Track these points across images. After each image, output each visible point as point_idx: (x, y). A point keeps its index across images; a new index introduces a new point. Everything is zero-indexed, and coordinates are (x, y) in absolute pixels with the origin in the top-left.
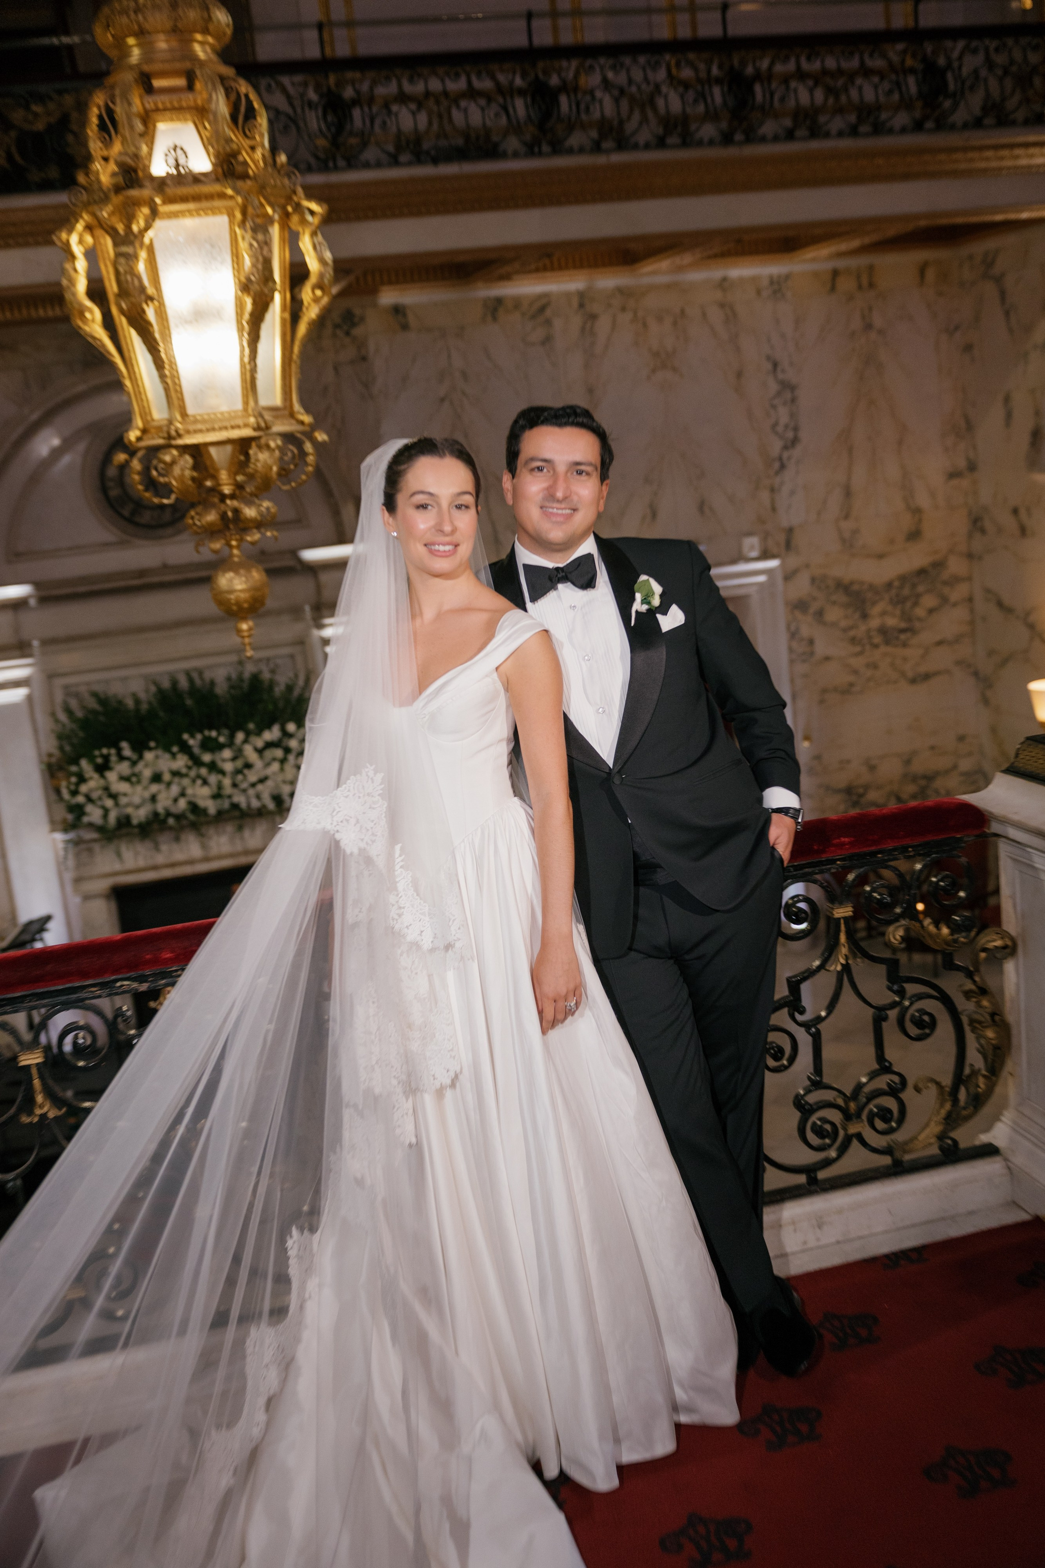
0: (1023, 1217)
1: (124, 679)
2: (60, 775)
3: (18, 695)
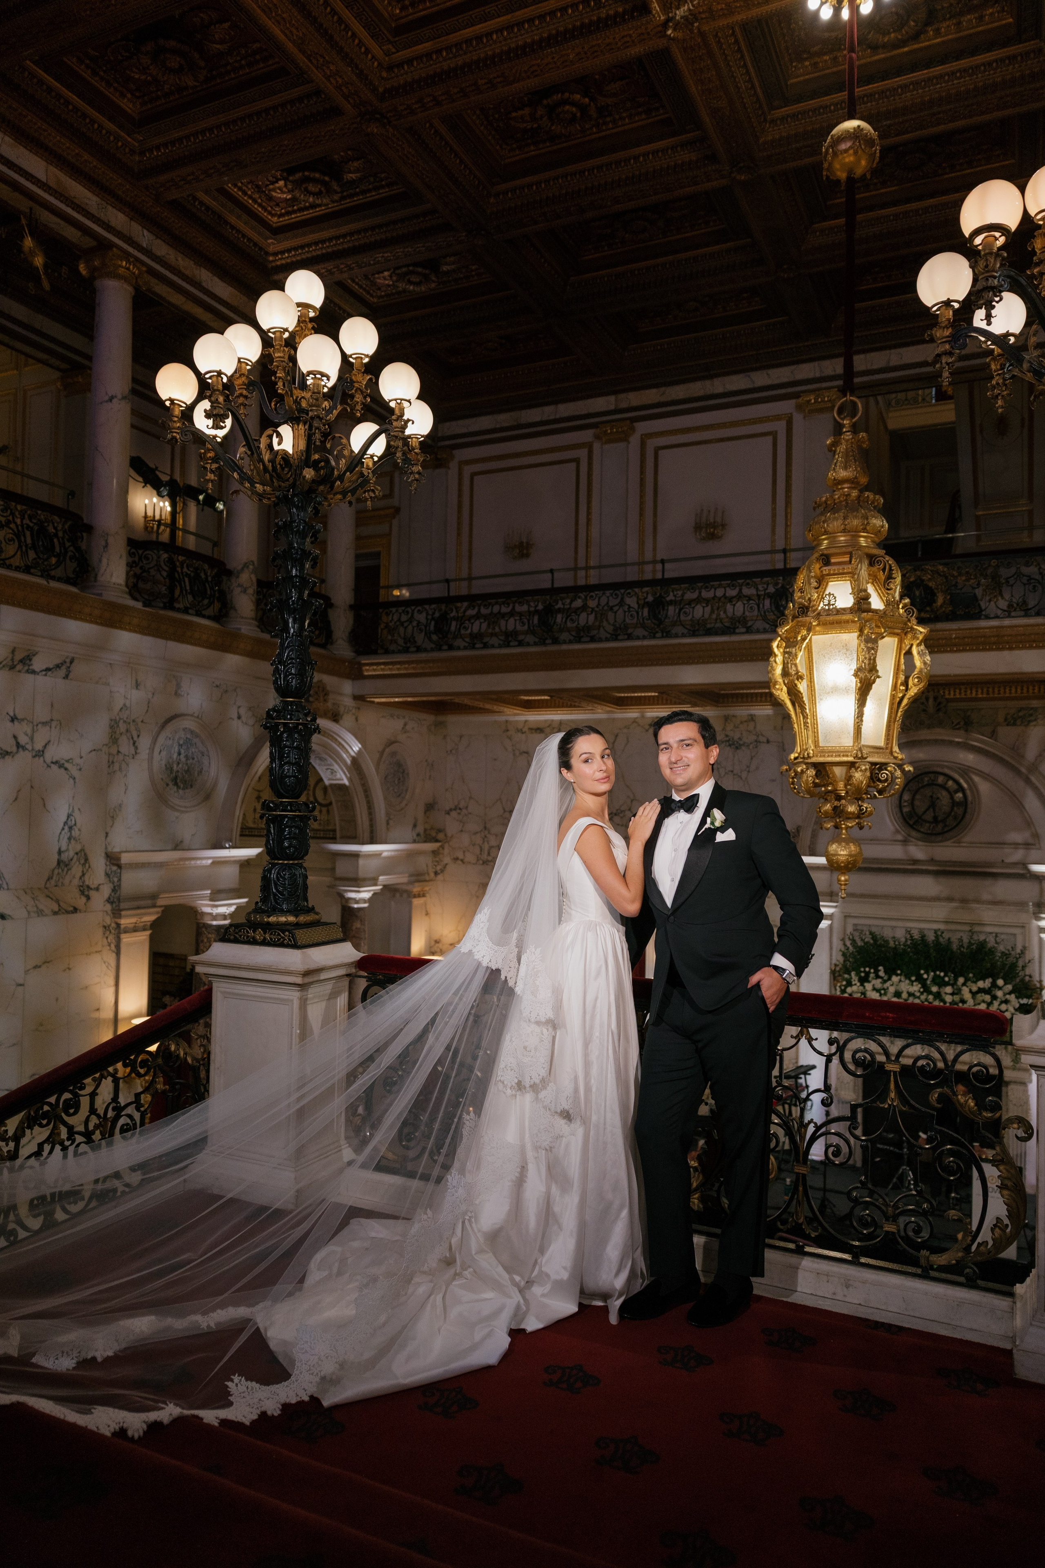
1: (892, 927)
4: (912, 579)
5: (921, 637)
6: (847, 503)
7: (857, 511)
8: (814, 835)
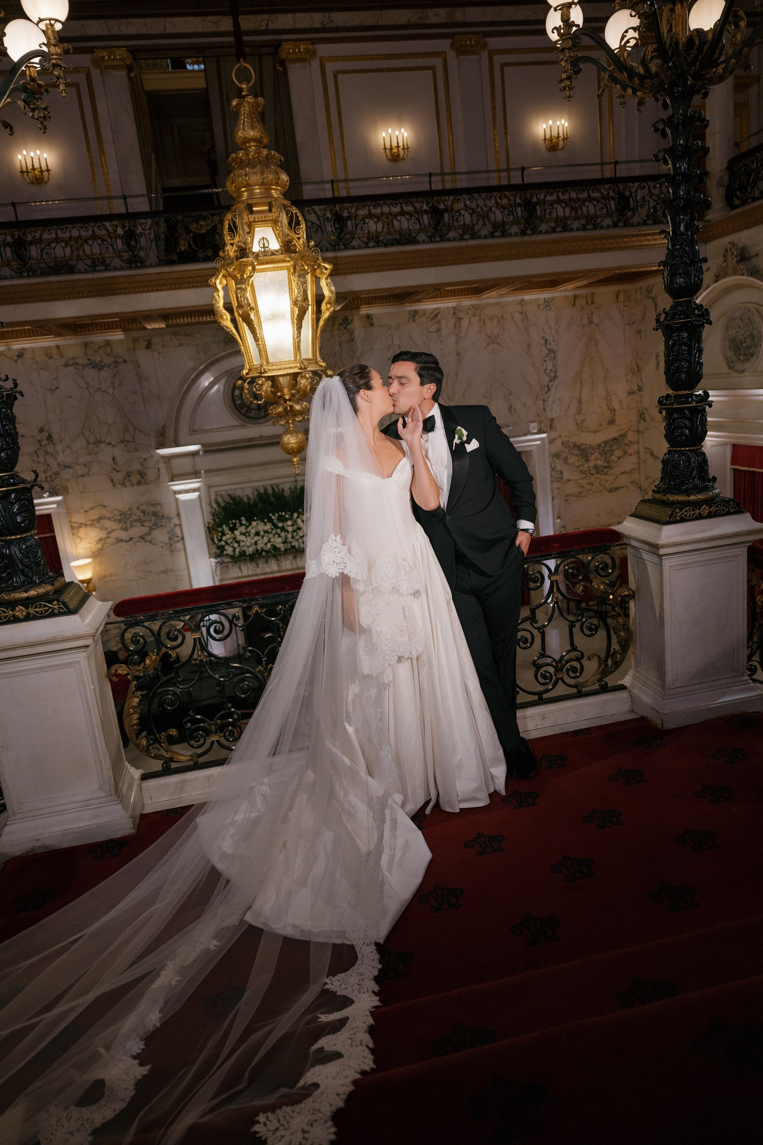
0: (637, 716)
1: (243, 489)
2: (214, 532)
3: (195, 495)
5: (328, 272)
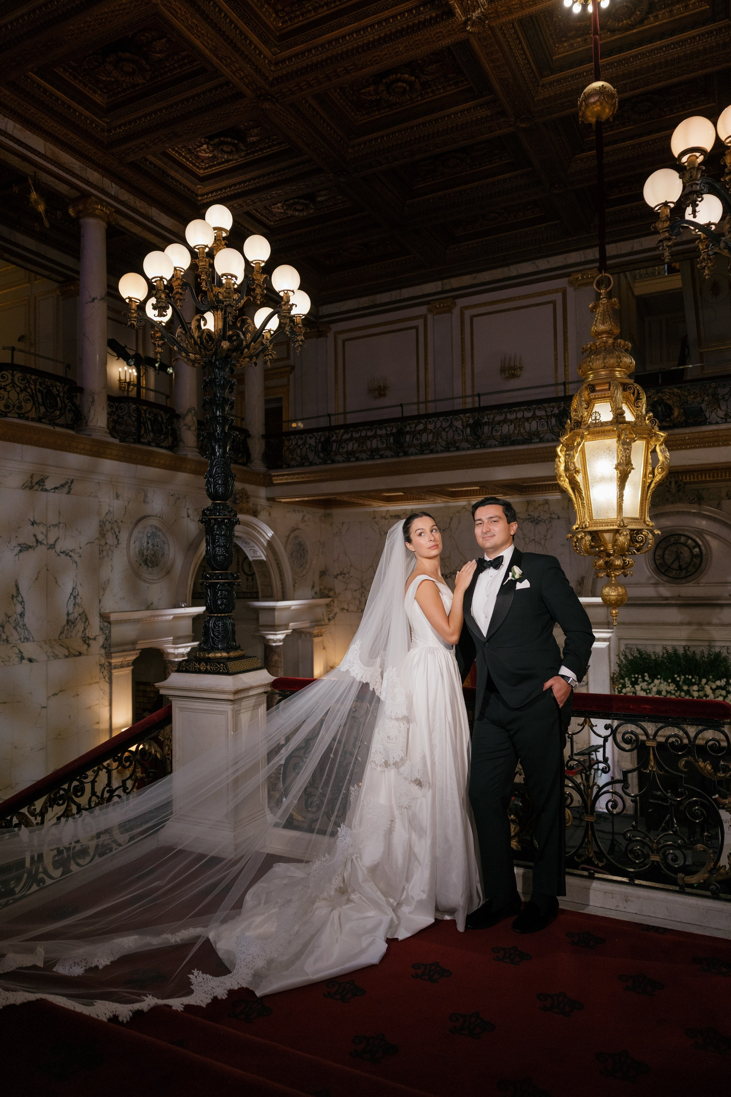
2: (616, 683)
3: (604, 645)
4: (655, 399)
5: (662, 440)
6: (605, 348)
7: (613, 353)
8: (594, 583)
